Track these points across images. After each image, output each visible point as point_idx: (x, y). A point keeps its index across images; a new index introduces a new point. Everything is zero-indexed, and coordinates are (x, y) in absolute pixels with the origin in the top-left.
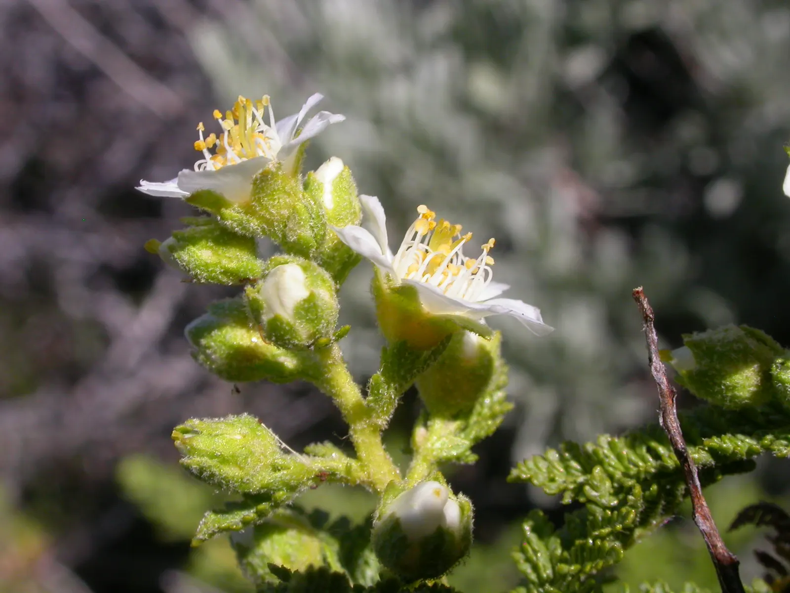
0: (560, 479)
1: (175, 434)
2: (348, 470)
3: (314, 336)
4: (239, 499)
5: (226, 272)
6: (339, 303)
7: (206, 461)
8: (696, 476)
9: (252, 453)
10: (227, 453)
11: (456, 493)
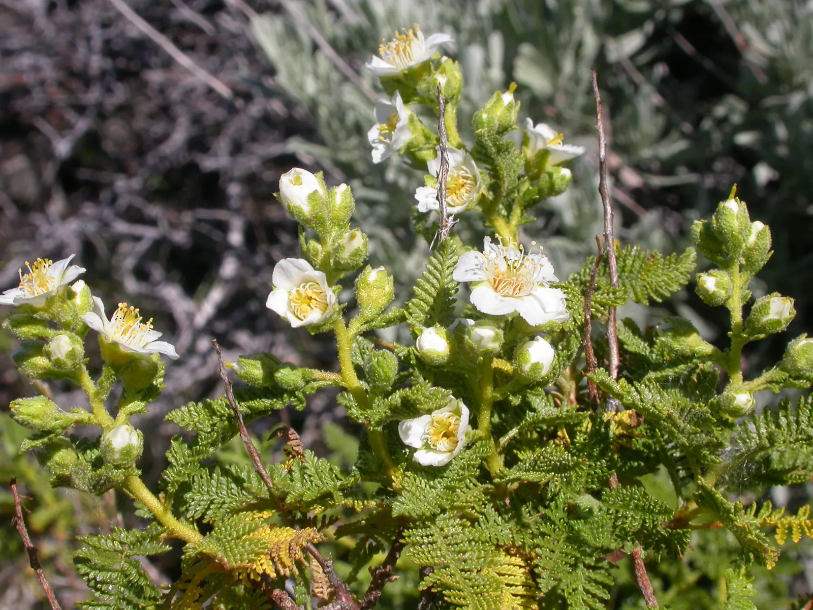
0: (187, 420)
1: (11, 406)
2: (89, 419)
3: (74, 366)
4: (39, 433)
5: (33, 335)
6: (85, 350)
7: (25, 417)
8: (241, 418)
9: (46, 414)
10: (36, 413)
11: (136, 429)
